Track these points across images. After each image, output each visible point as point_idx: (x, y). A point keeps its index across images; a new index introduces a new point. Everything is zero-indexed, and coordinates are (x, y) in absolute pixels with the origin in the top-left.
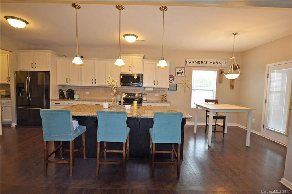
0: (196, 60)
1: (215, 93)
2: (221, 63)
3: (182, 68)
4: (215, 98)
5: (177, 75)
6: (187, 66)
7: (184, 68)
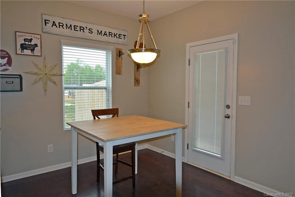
0: (69, 23)
1: (111, 93)
2: (117, 35)
3: (33, 35)
4: (111, 105)
5: (19, 52)
6: (45, 33)
7: (39, 36)
